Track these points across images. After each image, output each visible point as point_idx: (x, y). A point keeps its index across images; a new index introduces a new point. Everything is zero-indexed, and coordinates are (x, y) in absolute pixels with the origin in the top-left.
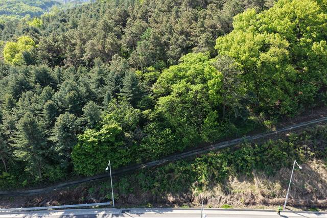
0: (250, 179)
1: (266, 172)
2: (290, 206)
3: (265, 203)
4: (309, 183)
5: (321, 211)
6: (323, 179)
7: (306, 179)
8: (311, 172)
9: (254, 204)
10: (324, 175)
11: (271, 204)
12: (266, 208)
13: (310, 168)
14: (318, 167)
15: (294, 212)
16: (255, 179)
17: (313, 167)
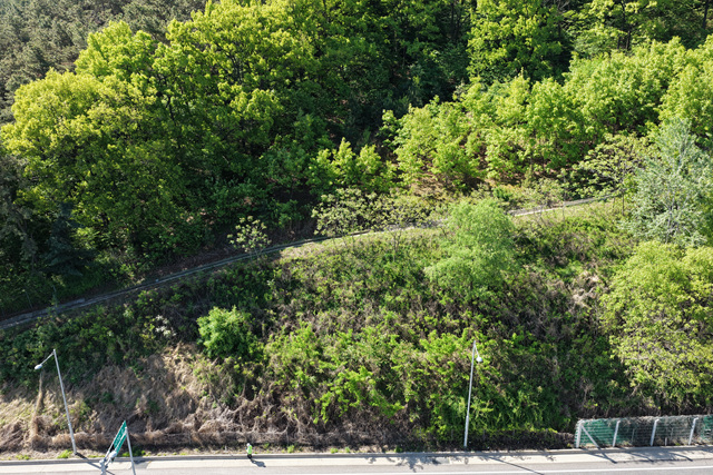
0: (30, 395)
1: (69, 377)
2: (90, 448)
3: (41, 446)
4: (148, 397)
5: (148, 455)
6: (180, 385)
7: (144, 388)
8: (161, 371)
9: (16, 449)
10: (183, 377)
11: (53, 448)
12: (38, 456)
13: (162, 363)
14: (178, 361)
15: (90, 462)
16: (40, 395)
17: (167, 359)
